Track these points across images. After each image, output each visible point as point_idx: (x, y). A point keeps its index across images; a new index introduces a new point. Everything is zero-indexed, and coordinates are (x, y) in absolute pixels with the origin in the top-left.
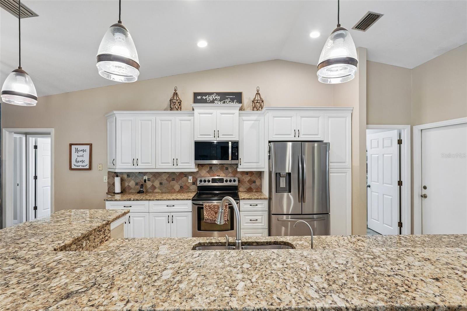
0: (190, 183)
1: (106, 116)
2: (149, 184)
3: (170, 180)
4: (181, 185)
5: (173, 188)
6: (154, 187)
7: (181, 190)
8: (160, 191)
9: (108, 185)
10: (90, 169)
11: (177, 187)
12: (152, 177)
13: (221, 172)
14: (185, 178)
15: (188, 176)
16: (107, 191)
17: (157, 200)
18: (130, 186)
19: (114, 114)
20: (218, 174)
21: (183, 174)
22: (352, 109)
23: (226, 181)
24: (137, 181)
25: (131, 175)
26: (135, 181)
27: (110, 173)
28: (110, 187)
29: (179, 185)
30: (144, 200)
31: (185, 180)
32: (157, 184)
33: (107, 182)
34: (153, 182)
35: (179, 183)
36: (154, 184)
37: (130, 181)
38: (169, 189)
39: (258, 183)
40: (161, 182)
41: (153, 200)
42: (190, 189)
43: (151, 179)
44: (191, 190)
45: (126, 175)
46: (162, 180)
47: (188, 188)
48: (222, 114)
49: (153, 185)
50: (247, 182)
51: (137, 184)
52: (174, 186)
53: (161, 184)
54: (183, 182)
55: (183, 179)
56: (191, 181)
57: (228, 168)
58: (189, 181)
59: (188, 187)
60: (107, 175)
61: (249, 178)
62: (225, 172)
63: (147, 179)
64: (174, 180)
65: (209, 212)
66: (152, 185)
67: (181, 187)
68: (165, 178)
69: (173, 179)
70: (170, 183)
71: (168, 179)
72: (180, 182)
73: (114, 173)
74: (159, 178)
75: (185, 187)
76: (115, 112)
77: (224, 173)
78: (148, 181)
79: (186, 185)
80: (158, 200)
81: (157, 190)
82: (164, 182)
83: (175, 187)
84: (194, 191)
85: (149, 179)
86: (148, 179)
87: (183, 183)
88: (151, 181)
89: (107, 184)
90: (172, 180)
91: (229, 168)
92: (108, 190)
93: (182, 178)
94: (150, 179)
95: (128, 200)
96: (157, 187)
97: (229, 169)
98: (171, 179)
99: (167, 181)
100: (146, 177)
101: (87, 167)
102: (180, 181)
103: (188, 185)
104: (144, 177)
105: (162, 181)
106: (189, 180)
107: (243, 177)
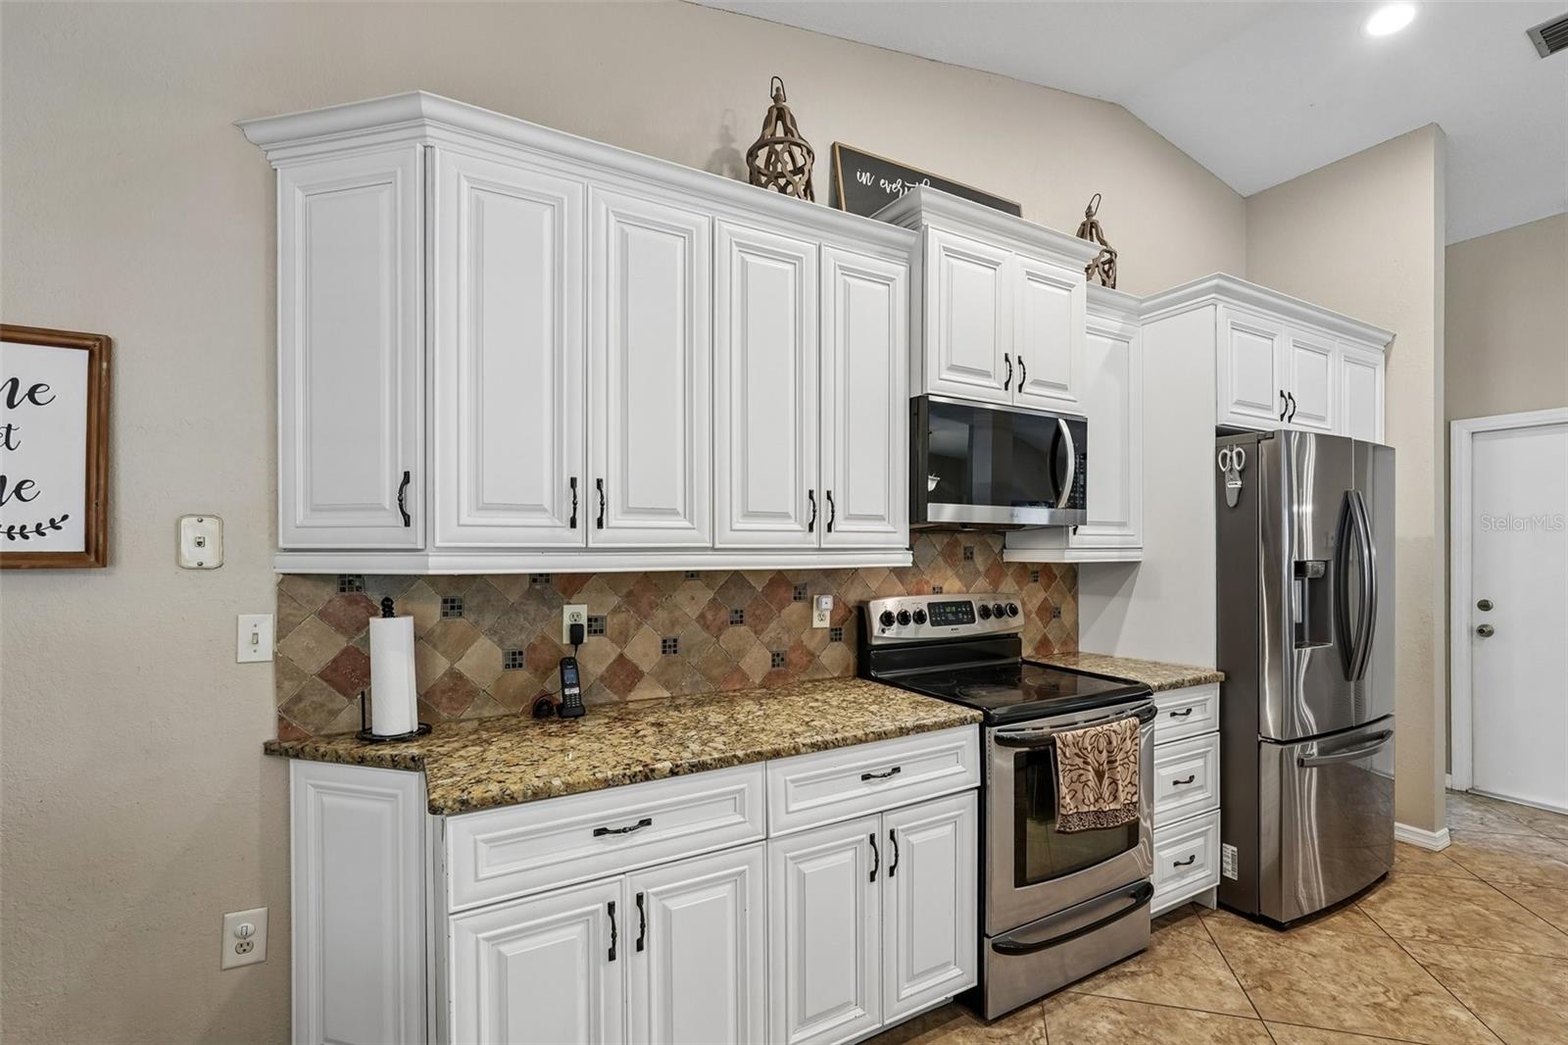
0: (819, 633)
1: (255, 133)
2: (597, 655)
3: (718, 622)
4: (774, 649)
5: (738, 669)
6: (626, 673)
7: (778, 674)
8: (667, 694)
9: (279, 686)
10: (96, 552)
11: (756, 661)
12: (616, 611)
13: (950, 572)
14: (797, 607)
15: (809, 594)
16: (270, 734)
17: (816, 747)
18: (468, 675)
19: (418, 119)
20: (937, 584)
21: (788, 584)
22: (1390, 339)
23: (985, 613)
24: (519, 640)
25: (470, 602)
26: (501, 643)
27: (305, 588)
28: (298, 699)
29: (768, 646)
30: (741, 762)
31: (794, 617)
32: (644, 650)
33: (270, 657)
34: (623, 638)
35: (766, 637)
36: (629, 653)
37: (464, 643)
38: (716, 672)
39: (1066, 618)
40: (673, 636)
41: (798, 752)
42: (822, 668)
43: (612, 623)
44: (824, 669)
45: (440, 599)
46: (674, 623)
47: (810, 661)
48: (1031, 276)
49: (621, 655)
50: (1034, 615)
51: (514, 660)
52: (741, 653)
53: (669, 646)
54: (789, 631)
55: (786, 611)
56: (826, 624)
57: (972, 553)
58: (817, 624)
59: (813, 655)
60: (273, 605)
61: (1042, 595)
62: (961, 571)
63: (584, 621)
64: (741, 622)
65: (1075, 775)
66: (614, 656)
67: (778, 658)
68: (692, 611)
69: (737, 617)
70: (721, 638)
71: (709, 616)
72: (772, 630)
73: (330, 592)
74: (661, 615)
75: (794, 657)
76: (429, 106)
77: (957, 574)
78: (589, 632)
79: (800, 644)
80: (825, 746)
81: (644, 692)
82: (690, 633)
83: (746, 664)
84: (836, 675)
85: (596, 620)
86: (589, 620)
87: (785, 638)
88: (608, 631)
89: (268, 675)
90: (732, 623)
91: (975, 551)
92: (281, 719)
93: (781, 607)
94: (603, 618)
95: (633, 779)
96: (645, 667)
97: (975, 556)
98: (725, 615)
99: (706, 627)
100: (575, 612)
101: (71, 539)
102: (774, 625)
103: (812, 645)
104: (568, 611)
105: (678, 632)
106: (816, 614)
107: (1024, 592)
